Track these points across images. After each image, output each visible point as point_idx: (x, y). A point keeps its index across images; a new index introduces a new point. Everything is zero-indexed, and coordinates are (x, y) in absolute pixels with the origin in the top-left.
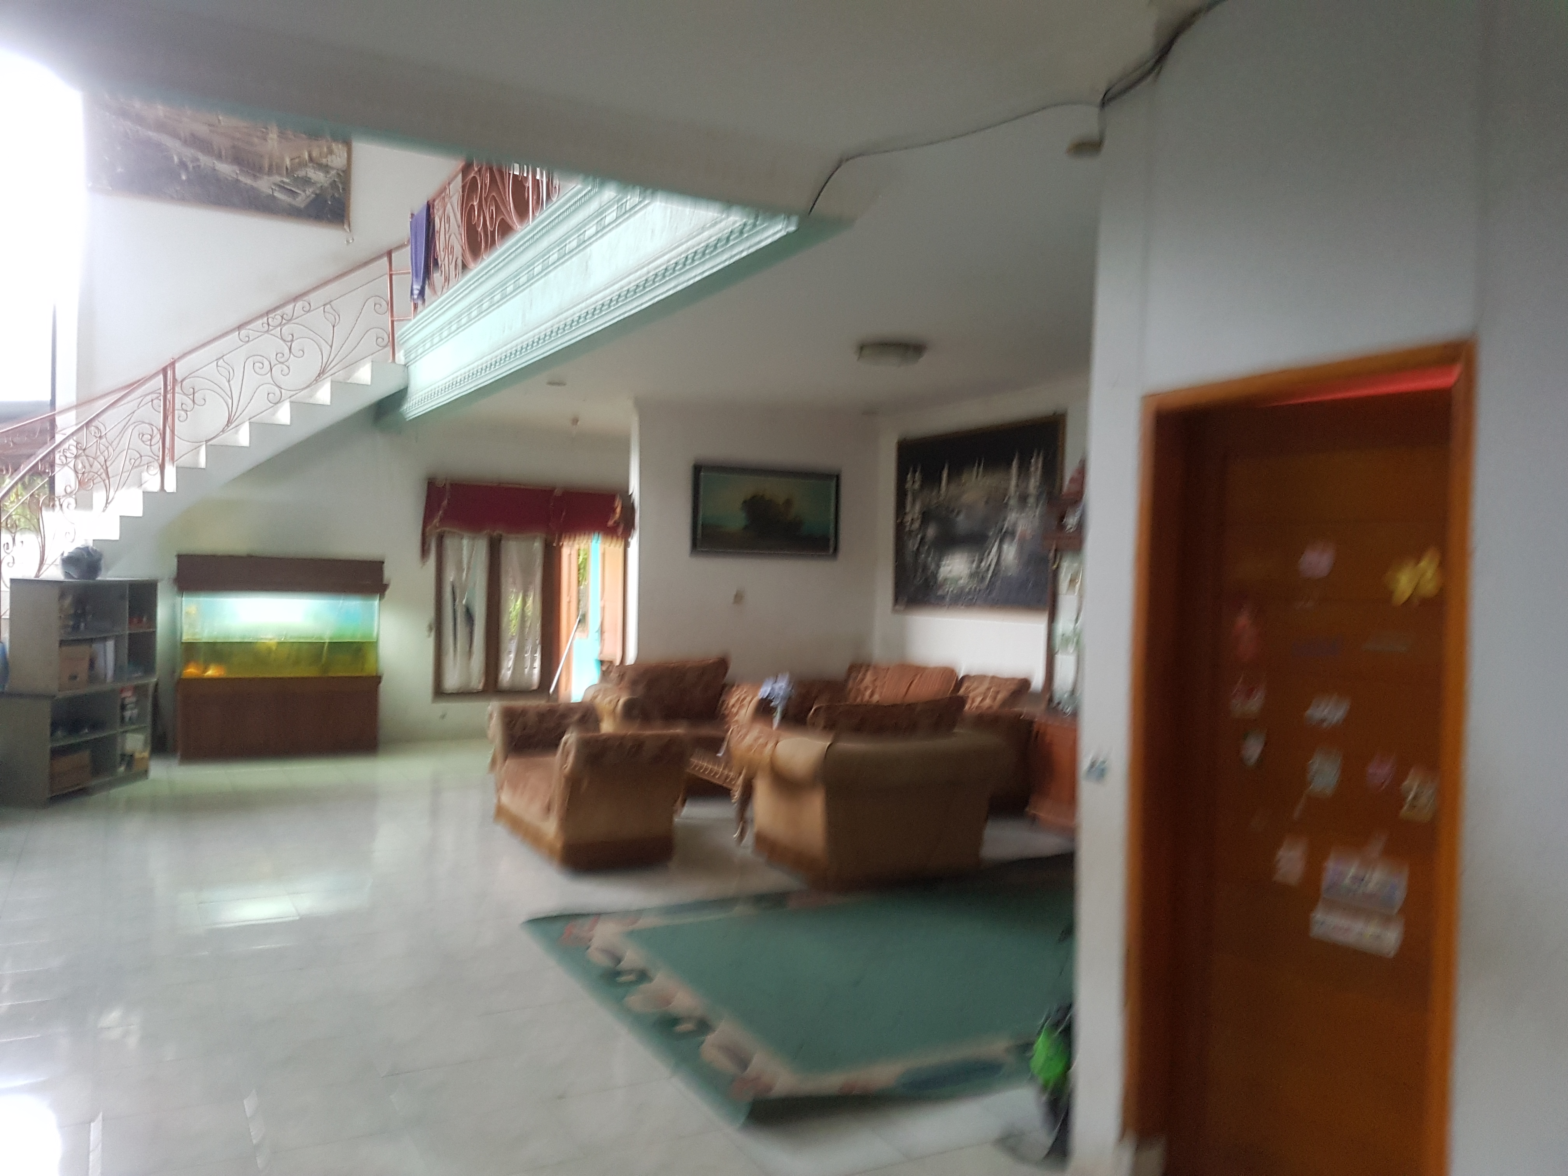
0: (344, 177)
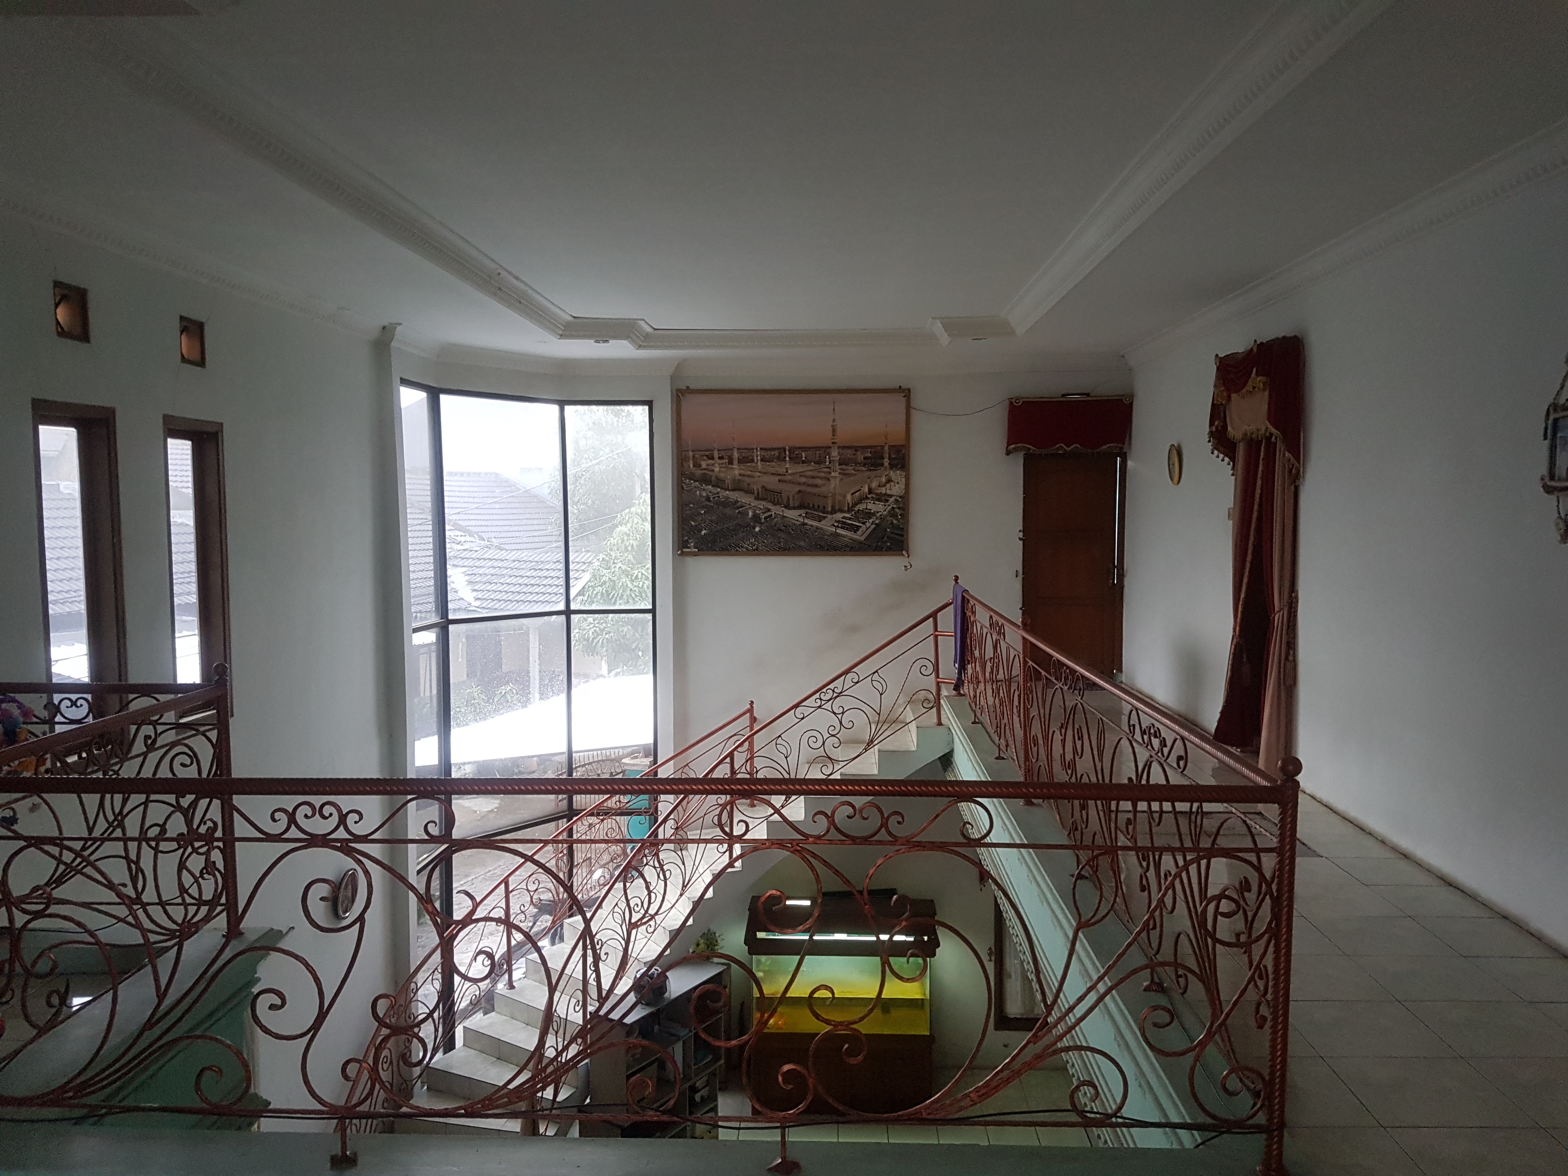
0: (903, 504)
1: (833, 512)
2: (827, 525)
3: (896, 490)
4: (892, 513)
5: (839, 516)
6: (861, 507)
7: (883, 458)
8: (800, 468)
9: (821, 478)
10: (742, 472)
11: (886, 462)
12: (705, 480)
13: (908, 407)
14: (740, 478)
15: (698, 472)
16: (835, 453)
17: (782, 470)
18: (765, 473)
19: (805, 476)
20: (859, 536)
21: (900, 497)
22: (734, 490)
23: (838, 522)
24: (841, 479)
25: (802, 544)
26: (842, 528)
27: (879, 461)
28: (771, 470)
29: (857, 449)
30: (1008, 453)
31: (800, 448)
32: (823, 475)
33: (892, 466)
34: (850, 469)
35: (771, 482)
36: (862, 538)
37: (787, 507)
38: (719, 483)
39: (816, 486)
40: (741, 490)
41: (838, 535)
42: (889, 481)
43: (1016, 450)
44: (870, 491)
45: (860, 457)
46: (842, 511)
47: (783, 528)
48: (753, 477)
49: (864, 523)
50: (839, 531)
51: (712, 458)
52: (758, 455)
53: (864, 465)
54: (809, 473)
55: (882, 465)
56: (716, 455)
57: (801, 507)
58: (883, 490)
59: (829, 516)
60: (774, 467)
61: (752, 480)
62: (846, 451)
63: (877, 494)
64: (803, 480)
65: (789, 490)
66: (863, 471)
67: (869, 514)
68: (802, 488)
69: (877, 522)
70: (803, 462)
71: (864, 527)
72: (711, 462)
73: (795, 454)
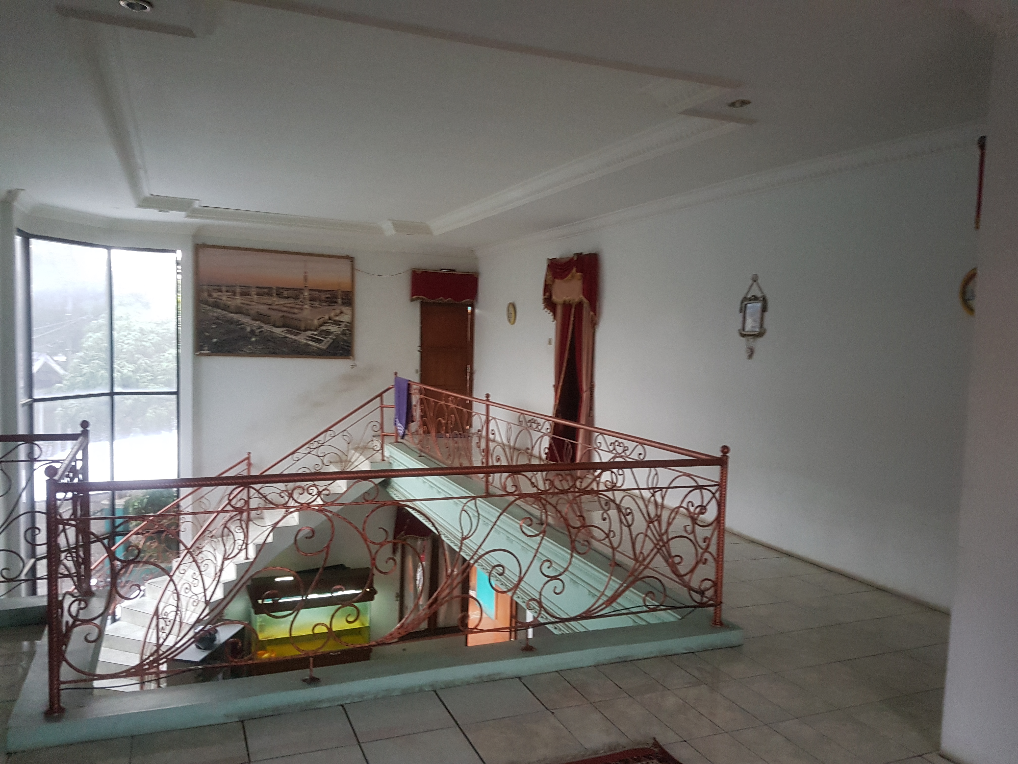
0: (350, 328)
1: (306, 330)
2: (302, 338)
3: (346, 318)
4: (343, 333)
5: (309, 333)
6: (324, 328)
7: (337, 298)
8: (283, 301)
9: (297, 308)
10: (242, 301)
11: (340, 301)
12: (216, 305)
13: (353, 269)
14: (242, 305)
15: (211, 300)
16: (306, 293)
17: (270, 302)
18: (259, 303)
19: (287, 307)
20: (323, 346)
21: (349, 323)
22: (236, 313)
23: (309, 337)
24: (311, 310)
25: (285, 350)
26: (311, 340)
27: (335, 300)
28: (262, 301)
29: (320, 291)
30: (412, 300)
31: (283, 288)
32: (298, 306)
33: (344, 304)
34: (316, 304)
35: (263, 309)
36: (324, 347)
37: (274, 326)
38: (226, 308)
39: (294, 313)
40: (240, 313)
41: (309, 345)
42: (342, 313)
43: (416, 299)
44: (330, 319)
45: (323, 296)
46: (311, 330)
47: (271, 339)
48: (249, 305)
49: (325, 338)
50: (310, 343)
51: (221, 291)
52: (254, 291)
53: (326, 302)
54: (288, 305)
55: (336, 302)
56: (224, 289)
57: (284, 326)
58: (337, 318)
59: (303, 333)
60: (265, 299)
61: (250, 307)
62: (314, 292)
63: (334, 321)
64: (285, 309)
65: (276, 315)
66: (325, 305)
67: (328, 333)
68: (285, 314)
69: (334, 337)
70: (286, 298)
71: (326, 340)
72: (220, 293)
73: (280, 292)
